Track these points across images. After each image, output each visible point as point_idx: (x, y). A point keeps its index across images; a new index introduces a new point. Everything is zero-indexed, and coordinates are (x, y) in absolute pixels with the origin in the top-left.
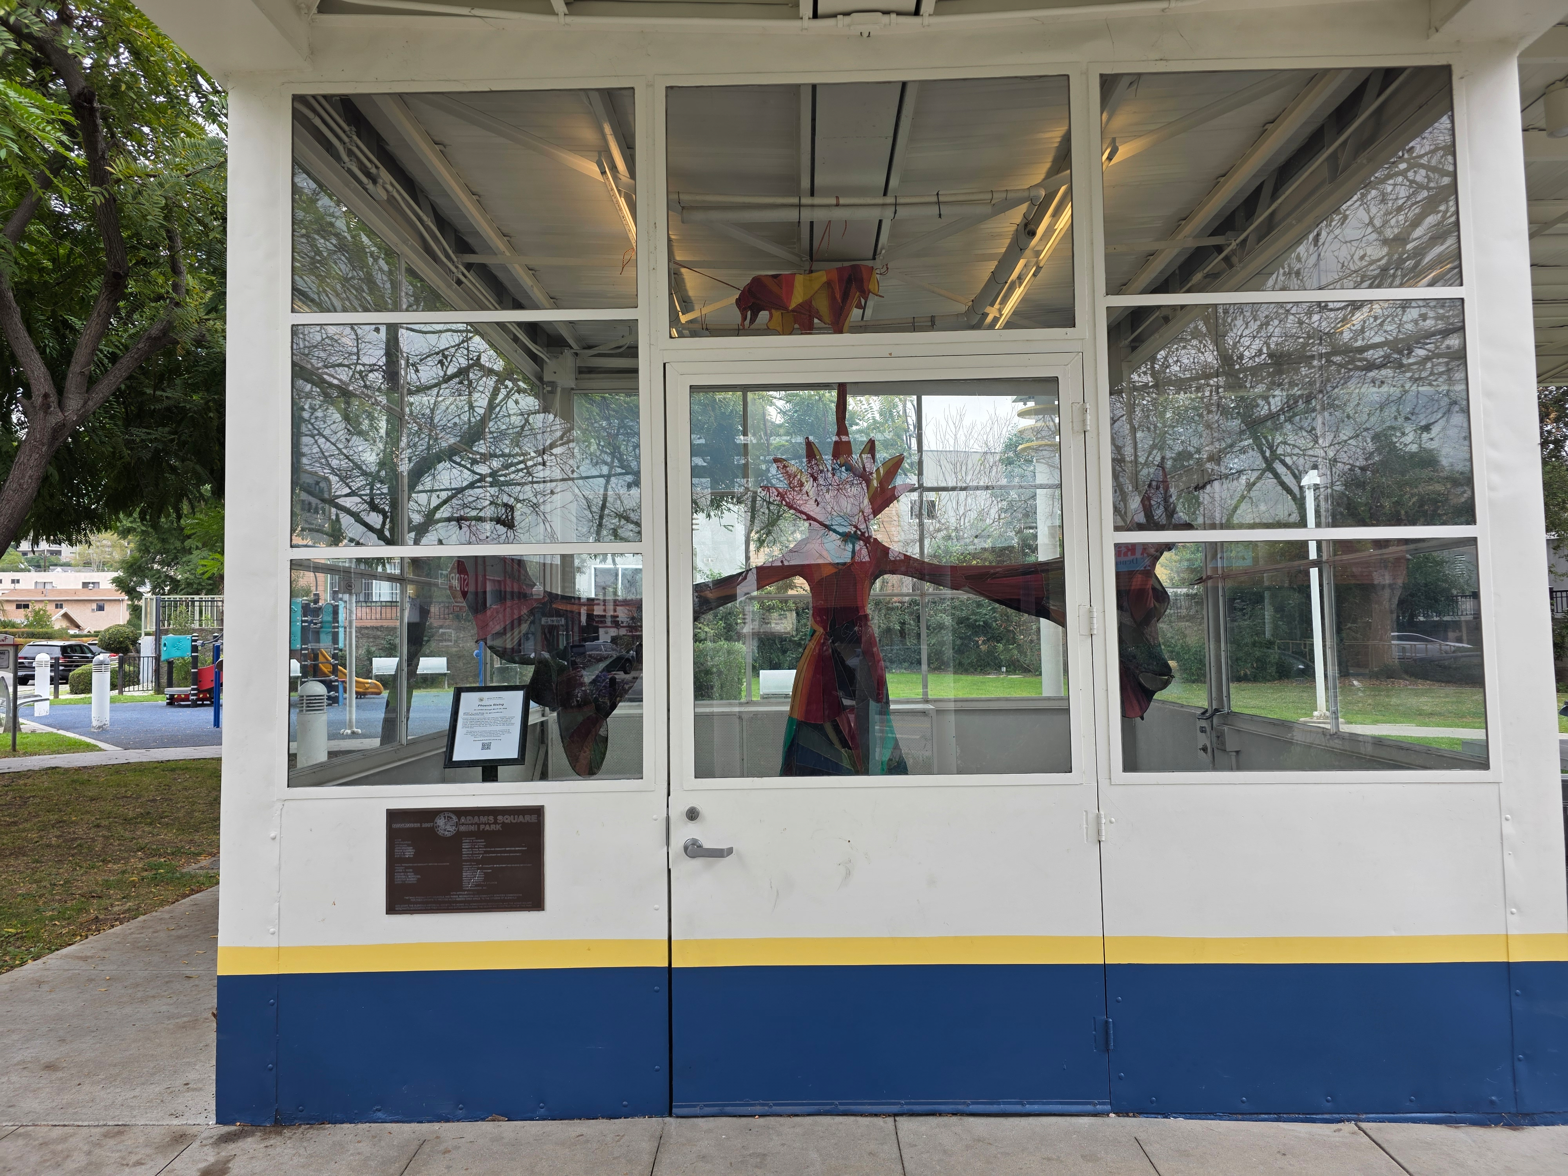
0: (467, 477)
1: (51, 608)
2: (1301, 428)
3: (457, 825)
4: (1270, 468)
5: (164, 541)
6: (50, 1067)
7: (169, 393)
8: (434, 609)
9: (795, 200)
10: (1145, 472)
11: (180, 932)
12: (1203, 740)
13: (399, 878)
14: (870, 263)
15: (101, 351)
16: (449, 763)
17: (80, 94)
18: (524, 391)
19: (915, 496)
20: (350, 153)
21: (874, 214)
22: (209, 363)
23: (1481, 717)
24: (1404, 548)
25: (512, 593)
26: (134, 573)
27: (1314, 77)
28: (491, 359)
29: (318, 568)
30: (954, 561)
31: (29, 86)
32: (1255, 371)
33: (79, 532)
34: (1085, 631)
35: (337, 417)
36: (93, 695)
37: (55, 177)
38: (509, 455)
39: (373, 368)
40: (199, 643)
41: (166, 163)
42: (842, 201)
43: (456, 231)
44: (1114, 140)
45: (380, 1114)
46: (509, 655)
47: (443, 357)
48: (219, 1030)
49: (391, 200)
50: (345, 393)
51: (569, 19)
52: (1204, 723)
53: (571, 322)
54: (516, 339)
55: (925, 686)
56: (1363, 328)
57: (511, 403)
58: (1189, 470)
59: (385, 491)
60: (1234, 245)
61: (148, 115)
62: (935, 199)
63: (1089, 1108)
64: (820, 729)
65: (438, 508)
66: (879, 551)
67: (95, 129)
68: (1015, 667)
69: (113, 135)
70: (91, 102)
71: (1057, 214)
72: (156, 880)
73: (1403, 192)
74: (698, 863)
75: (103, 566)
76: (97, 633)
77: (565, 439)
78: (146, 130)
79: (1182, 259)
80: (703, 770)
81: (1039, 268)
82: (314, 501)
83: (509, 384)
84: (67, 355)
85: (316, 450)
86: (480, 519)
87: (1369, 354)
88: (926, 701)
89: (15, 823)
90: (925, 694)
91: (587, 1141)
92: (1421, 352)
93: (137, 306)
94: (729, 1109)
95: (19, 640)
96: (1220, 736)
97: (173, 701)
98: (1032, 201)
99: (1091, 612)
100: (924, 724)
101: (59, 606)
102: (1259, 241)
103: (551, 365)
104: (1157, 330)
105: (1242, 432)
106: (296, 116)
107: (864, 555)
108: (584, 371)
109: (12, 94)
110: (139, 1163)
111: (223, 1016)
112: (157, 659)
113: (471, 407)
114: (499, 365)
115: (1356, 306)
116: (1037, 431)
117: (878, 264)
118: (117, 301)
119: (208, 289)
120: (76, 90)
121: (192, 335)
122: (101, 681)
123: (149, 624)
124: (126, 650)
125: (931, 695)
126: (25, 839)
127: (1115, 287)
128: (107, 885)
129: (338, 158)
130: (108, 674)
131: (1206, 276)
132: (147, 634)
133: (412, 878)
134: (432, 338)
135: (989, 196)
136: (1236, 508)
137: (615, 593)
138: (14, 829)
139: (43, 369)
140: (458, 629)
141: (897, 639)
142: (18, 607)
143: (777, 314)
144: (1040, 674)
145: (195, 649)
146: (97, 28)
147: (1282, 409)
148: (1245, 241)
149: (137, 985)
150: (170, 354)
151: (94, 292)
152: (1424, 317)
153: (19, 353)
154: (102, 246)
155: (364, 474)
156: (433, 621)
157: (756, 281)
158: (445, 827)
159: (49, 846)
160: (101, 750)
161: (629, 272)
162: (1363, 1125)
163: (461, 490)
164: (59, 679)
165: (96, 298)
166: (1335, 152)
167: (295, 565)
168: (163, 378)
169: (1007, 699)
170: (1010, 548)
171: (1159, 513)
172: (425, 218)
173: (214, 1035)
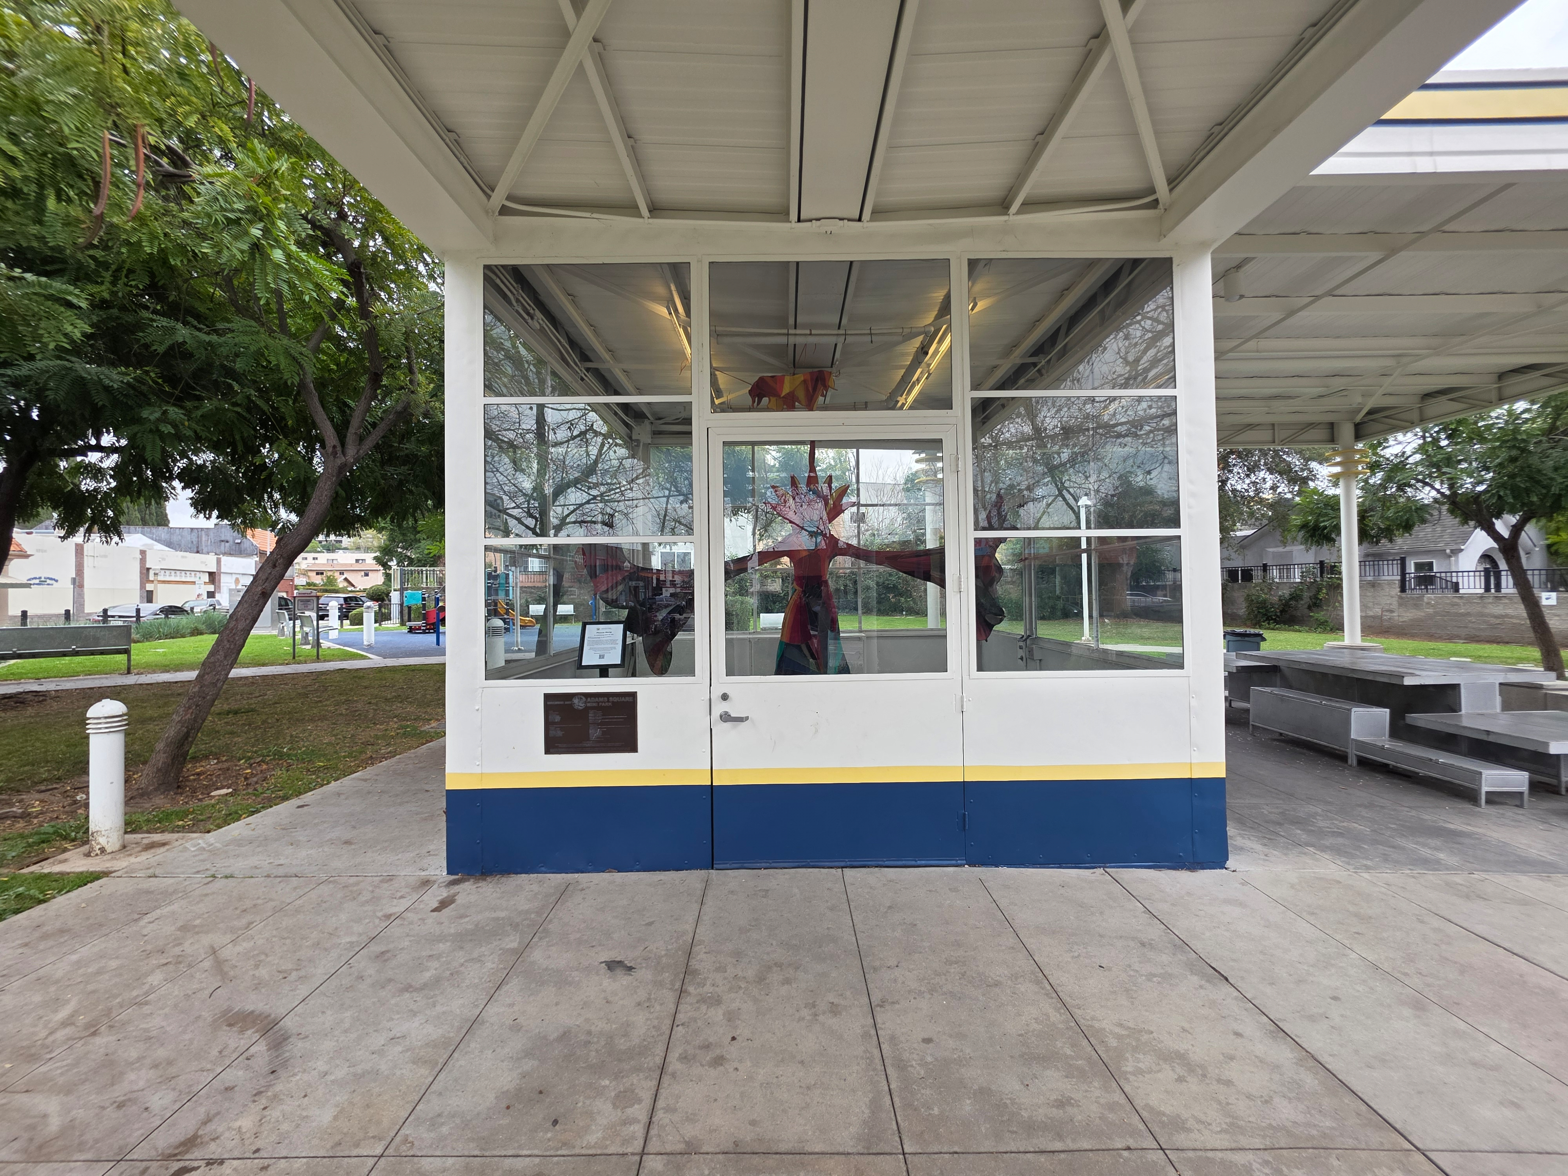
0: (585, 497)
1: (337, 574)
2: (1079, 472)
3: (585, 703)
4: (1061, 494)
5: (404, 535)
6: (347, 843)
7: (408, 446)
8: (566, 576)
9: (785, 331)
10: (988, 496)
11: (421, 765)
12: (1021, 653)
13: (552, 733)
14: (829, 370)
15: (367, 421)
16: (580, 667)
17: (352, 264)
18: (620, 445)
19: (854, 509)
20: (518, 301)
21: (833, 340)
22: (431, 427)
23: (1180, 639)
24: (1135, 542)
25: (612, 566)
26: (385, 554)
27: (1092, 263)
28: (600, 426)
29: (496, 550)
30: (875, 548)
31: (321, 257)
32: (1053, 437)
33: (354, 529)
34: (956, 589)
35: (507, 460)
36: (365, 626)
37: (339, 312)
38: (611, 484)
39: (529, 431)
40: (426, 596)
41: (405, 306)
42: (813, 332)
43: (581, 348)
44: (975, 298)
45: (543, 869)
46: (612, 603)
47: (571, 425)
48: (448, 821)
49: (542, 329)
50: (511, 444)
51: (651, 220)
52: (1022, 644)
53: (649, 403)
54: (616, 414)
55: (860, 623)
56: (1115, 413)
57: (611, 453)
58: (1014, 495)
59: (537, 505)
60: (1043, 362)
61: (394, 277)
62: (868, 332)
63: (954, 862)
64: (799, 648)
65: (568, 515)
66: (833, 541)
67: (362, 285)
68: (912, 612)
69: (372, 289)
70: (359, 268)
71: (941, 342)
72: (405, 735)
73: (1139, 334)
74: (728, 725)
75: (367, 550)
76: (364, 590)
77: (645, 474)
78: (393, 286)
79: (1014, 370)
80: (730, 672)
81: (929, 374)
82: (494, 511)
83: (611, 441)
84: (346, 423)
85: (495, 480)
86: (595, 522)
87: (1118, 429)
88: (861, 631)
89: (320, 701)
90: (860, 627)
91: (664, 883)
92: (1148, 428)
93: (388, 393)
94: (746, 865)
95: (319, 594)
96: (1031, 651)
97: (411, 630)
98: (926, 333)
99: (960, 578)
100: (860, 645)
101: (342, 573)
102: (1059, 359)
103: (637, 429)
104: (998, 412)
105: (1044, 474)
106: (486, 278)
107: (823, 545)
108: (657, 433)
109: (312, 262)
110: (402, 897)
111: (449, 812)
112: (402, 605)
113: (588, 455)
114: (604, 430)
115: (1113, 399)
116: (925, 472)
117: (834, 370)
118: (376, 390)
119: (430, 383)
120: (350, 261)
121: (422, 410)
122: (369, 617)
123: (396, 584)
124: (383, 600)
125: (864, 627)
126: (327, 711)
127: (975, 387)
128: (377, 737)
129: (510, 303)
130: (373, 614)
131: (1027, 381)
132: (395, 590)
133: (560, 733)
134: (564, 413)
135: (901, 330)
136: (1040, 518)
137: (673, 567)
138: (320, 704)
139: (332, 430)
140: (580, 588)
141: (842, 595)
142: (317, 574)
143: (773, 399)
144: (926, 615)
145: (424, 599)
146: (361, 223)
147: (1068, 460)
148: (1050, 359)
149: (397, 795)
150: (408, 422)
151: (362, 384)
152: (1150, 407)
153: (318, 421)
154: (367, 356)
155: (525, 495)
156: (565, 583)
157: (762, 379)
158: (578, 704)
159: (341, 714)
160: (369, 658)
161: (686, 373)
162: (1107, 870)
163: (581, 505)
164: (343, 616)
165: (363, 388)
166: (1103, 308)
167: (487, 548)
168: (406, 436)
169: (908, 630)
170: (909, 542)
171: (994, 521)
172: (562, 340)
173: (444, 824)
